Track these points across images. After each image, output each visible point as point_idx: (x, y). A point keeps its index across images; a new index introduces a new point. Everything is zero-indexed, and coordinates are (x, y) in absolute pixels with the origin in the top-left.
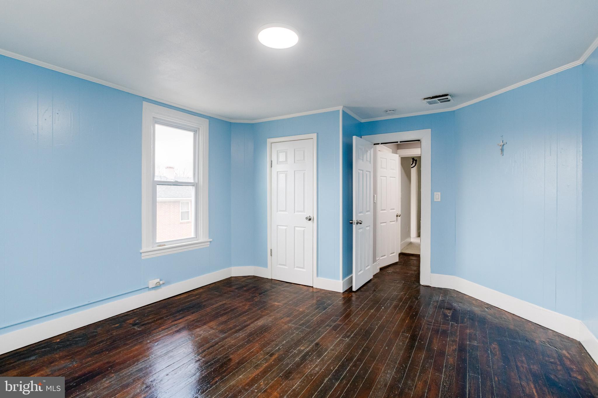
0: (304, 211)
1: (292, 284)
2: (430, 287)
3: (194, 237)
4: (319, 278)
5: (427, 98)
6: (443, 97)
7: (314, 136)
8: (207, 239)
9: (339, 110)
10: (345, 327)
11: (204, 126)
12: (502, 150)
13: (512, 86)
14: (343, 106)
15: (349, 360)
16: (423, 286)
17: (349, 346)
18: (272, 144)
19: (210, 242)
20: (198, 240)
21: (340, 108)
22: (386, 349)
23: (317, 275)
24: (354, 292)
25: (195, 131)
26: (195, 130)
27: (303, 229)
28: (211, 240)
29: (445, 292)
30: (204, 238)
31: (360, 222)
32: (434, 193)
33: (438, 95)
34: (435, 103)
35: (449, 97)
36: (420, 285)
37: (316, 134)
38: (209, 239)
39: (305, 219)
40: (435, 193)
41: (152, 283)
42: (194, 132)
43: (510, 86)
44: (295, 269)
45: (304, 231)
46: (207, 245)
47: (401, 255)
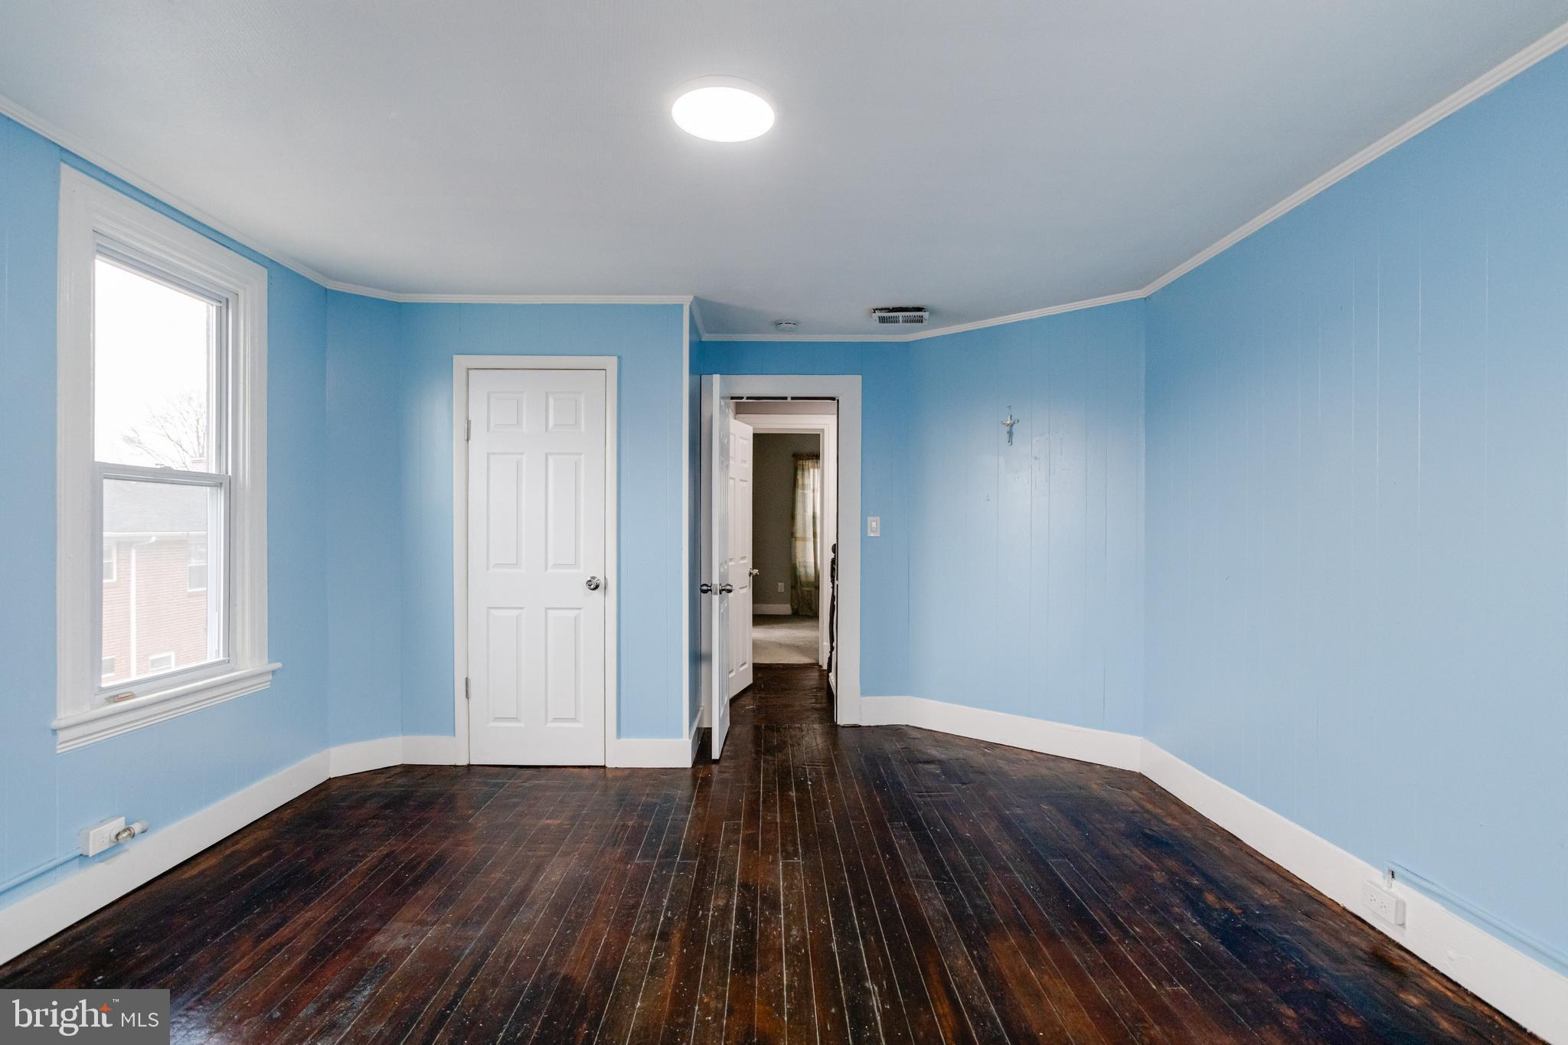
0: (575, 565)
1: (542, 769)
2: (860, 726)
3: (221, 658)
4: (622, 740)
5: (881, 310)
6: (914, 312)
7: (611, 362)
8: (262, 664)
9: (681, 306)
10: (770, 836)
11: (253, 289)
12: (1010, 433)
13: (1036, 311)
14: (695, 297)
15: (840, 896)
16: (843, 727)
17: (813, 872)
18: (470, 371)
19: (274, 672)
20: (232, 671)
21: (686, 301)
22: (889, 859)
23: (619, 735)
24: (716, 762)
25: (224, 302)
26: (223, 297)
27: (574, 613)
28: (279, 665)
29: (895, 732)
30: (253, 661)
31: (728, 587)
32: (867, 519)
33: (904, 305)
34: (895, 320)
35: (925, 315)
36: (837, 726)
37: (615, 359)
38: (269, 662)
39: (586, 587)
40: (870, 519)
41: (100, 836)
42: (219, 304)
43: (1031, 312)
44: (550, 725)
45: (576, 618)
46: (265, 683)
47: (757, 668)
